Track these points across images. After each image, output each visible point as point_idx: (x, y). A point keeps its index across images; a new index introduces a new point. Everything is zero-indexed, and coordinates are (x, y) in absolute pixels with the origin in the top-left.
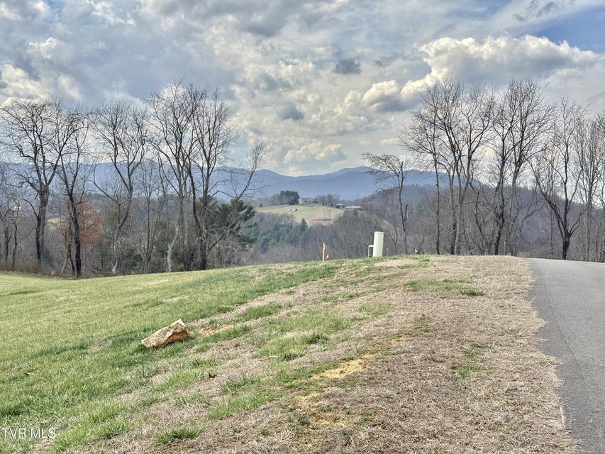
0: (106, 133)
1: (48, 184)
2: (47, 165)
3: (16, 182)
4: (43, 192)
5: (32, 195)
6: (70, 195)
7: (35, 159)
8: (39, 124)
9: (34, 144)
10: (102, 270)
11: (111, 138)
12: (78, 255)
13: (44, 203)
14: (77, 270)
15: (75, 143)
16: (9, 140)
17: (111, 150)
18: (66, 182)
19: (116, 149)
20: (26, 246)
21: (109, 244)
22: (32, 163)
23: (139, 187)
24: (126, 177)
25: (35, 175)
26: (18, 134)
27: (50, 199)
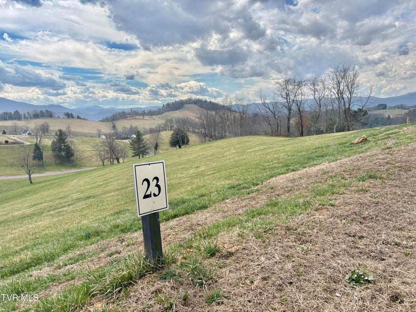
0: (311, 87)
1: (291, 107)
2: (291, 100)
3: (280, 107)
4: (290, 109)
5: (286, 111)
6: (299, 110)
7: (287, 98)
8: (288, 87)
9: (286, 93)
10: (309, 133)
11: (313, 89)
12: (302, 130)
13: (290, 113)
14: (302, 135)
15: (300, 92)
16: (278, 93)
17: (313, 93)
18: (298, 105)
19: (315, 92)
20: (284, 129)
21: (311, 127)
22: (285, 100)
23: (323, 106)
24: (318, 102)
25: (287, 104)
26: (281, 90)
27: (292, 111)
